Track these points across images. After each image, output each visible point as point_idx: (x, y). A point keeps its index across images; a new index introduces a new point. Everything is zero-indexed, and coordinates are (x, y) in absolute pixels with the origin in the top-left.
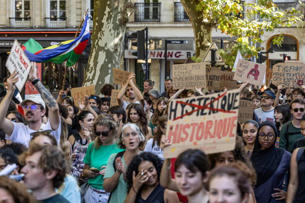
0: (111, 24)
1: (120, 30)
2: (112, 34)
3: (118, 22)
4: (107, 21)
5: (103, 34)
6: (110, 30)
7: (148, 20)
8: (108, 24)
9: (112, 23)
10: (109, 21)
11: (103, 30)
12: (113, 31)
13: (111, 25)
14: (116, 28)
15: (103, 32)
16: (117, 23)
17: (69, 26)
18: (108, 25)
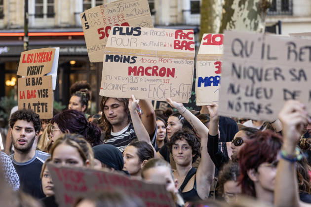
0: (245, 9)
1: (259, 19)
2: (247, 26)
3: (255, 8)
4: (240, 5)
5: (234, 25)
6: (244, 20)
7: (275, 13)
8: (241, 10)
9: (247, 9)
10: (242, 6)
11: (233, 18)
12: (248, 21)
13: (246, 13)
14: (253, 16)
15: (233, 22)
16: (253, 10)
17: (160, 23)
18: (241, 12)
